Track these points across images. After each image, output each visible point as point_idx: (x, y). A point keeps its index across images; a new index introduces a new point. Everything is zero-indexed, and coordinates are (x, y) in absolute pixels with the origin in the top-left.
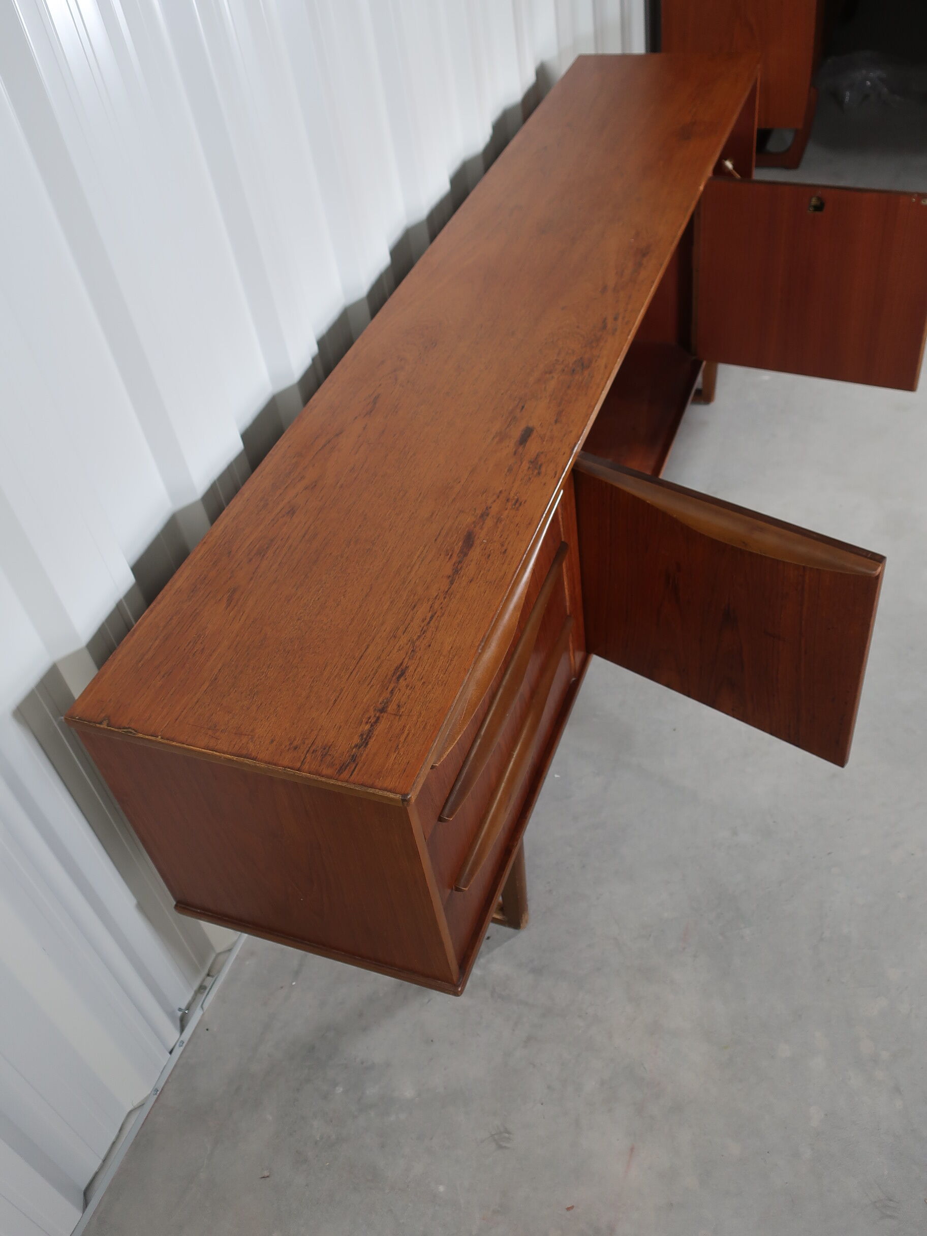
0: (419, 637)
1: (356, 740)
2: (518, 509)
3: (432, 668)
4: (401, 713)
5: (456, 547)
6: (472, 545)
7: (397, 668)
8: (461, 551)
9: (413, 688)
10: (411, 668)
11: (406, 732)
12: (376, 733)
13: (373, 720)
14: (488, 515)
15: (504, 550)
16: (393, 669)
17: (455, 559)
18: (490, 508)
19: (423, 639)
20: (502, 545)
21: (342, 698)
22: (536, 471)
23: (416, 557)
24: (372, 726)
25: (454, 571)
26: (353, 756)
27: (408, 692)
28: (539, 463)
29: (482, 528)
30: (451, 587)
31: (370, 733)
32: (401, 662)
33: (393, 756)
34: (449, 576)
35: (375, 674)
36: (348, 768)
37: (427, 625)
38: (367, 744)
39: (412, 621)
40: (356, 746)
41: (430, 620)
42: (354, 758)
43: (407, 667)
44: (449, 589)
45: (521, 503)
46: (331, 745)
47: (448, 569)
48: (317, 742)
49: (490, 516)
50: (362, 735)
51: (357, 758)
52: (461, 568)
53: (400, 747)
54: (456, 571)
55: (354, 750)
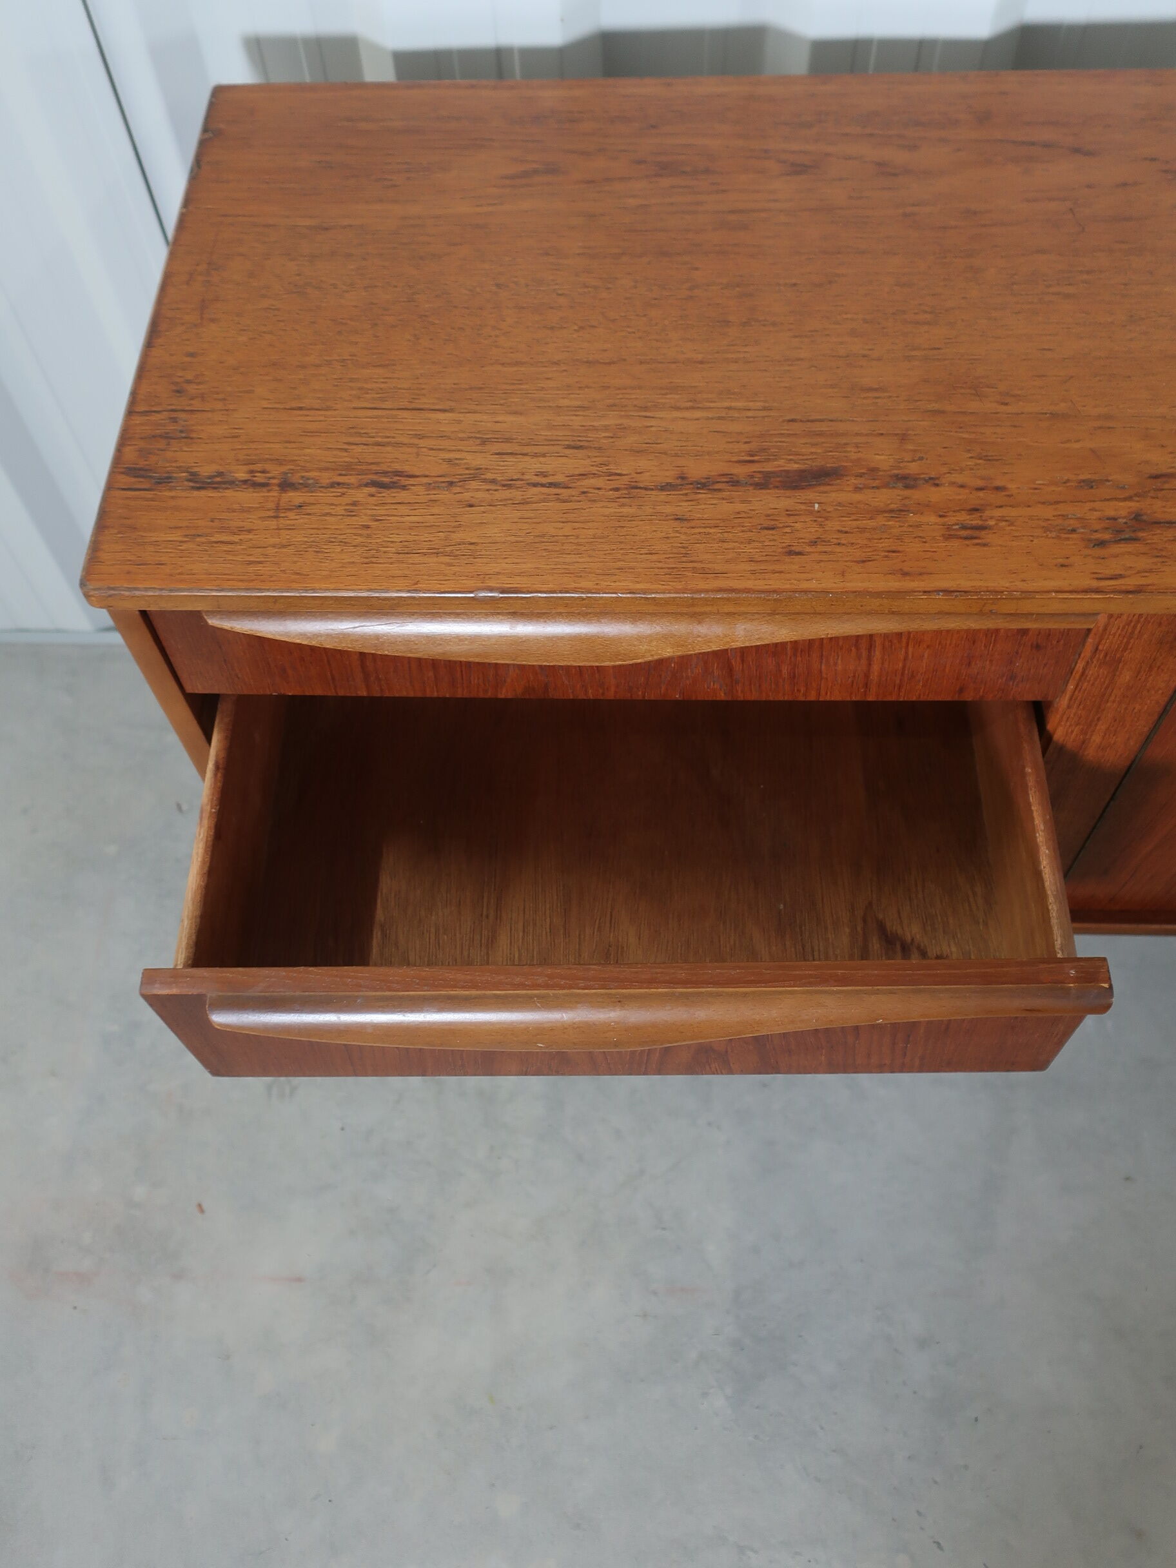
0: (493, 481)
1: (206, 470)
2: (948, 537)
3: (410, 528)
4: (282, 515)
5: (781, 462)
6: (795, 488)
7: (398, 473)
8: (767, 475)
9: (350, 514)
10: (403, 496)
11: (236, 538)
12: (229, 493)
13: (260, 478)
14: (907, 487)
15: (797, 549)
16: (397, 467)
17: (740, 471)
18: (937, 485)
19: (488, 490)
20: (814, 543)
21: (308, 416)
22: (1107, 536)
23: (726, 404)
24: (245, 482)
25: (703, 481)
26: (170, 478)
27: (340, 510)
28: (1140, 534)
29: (857, 489)
30: (652, 489)
31: (232, 484)
32: (418, 474)
33: (176, 536)
34: (683, 478)
35: (378, 444)
36: (141, 480)
37: (528, 484)
38: (199, 489)
39: (536, 455)
40: (193, 474)
41: (543, 485)
42: (165, 481)
43: (404, 488)
44: (646, 489)
45: (976, 538)
46: (192, 438)
47: (697, 470)
48: (196, 416)
49: (907, 493)
50: (220, 474)
51: (164, 485)
52: (720, 490)
53: (198, 539)
54: (704, 485)
55: (184, 474)
